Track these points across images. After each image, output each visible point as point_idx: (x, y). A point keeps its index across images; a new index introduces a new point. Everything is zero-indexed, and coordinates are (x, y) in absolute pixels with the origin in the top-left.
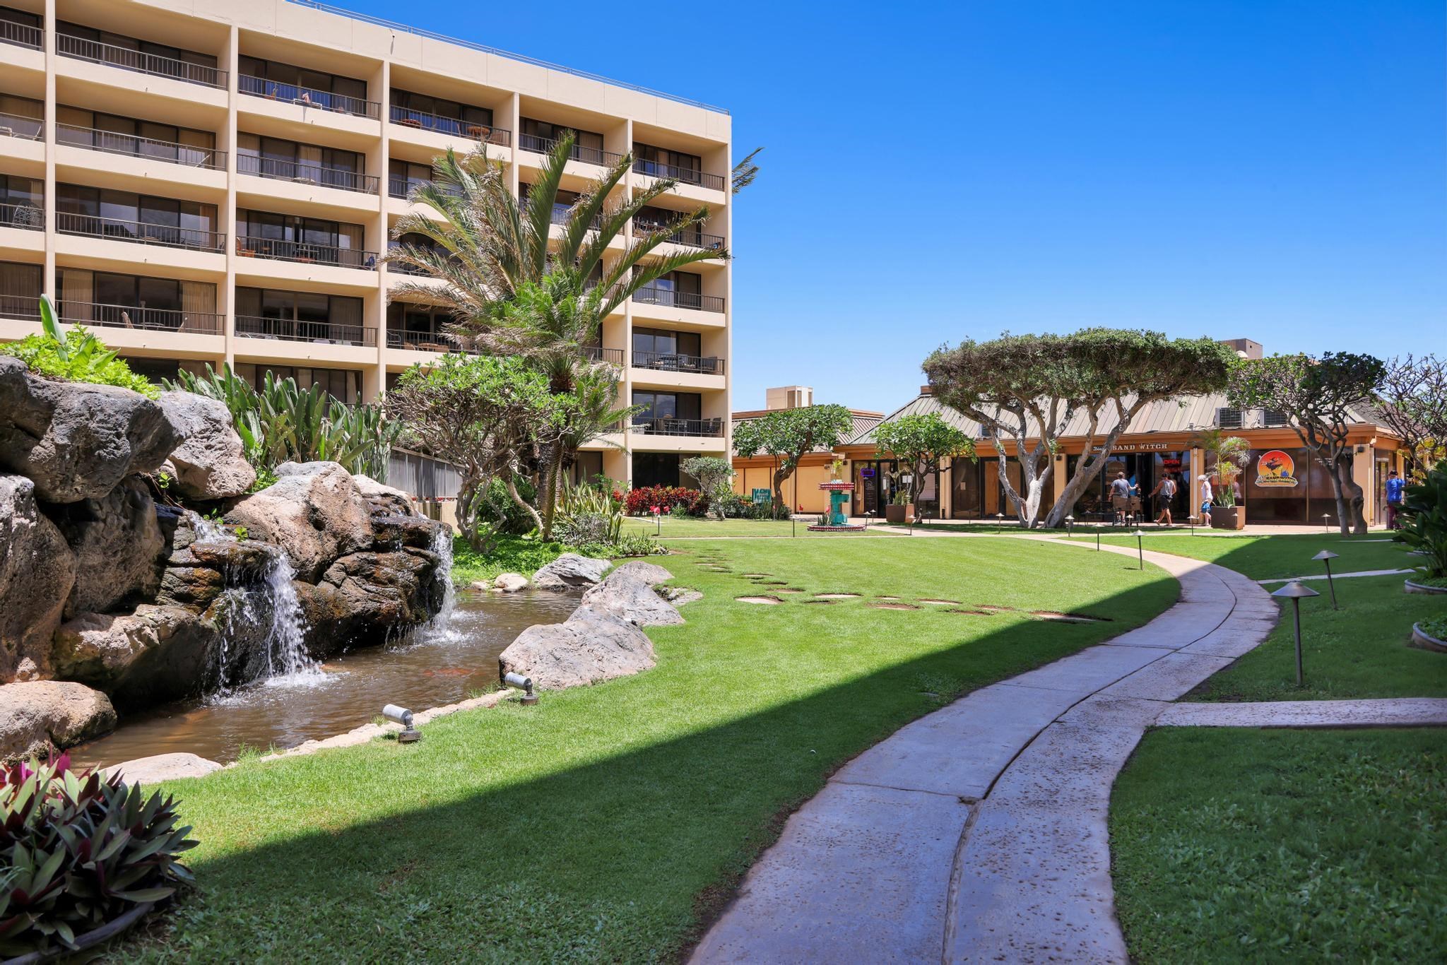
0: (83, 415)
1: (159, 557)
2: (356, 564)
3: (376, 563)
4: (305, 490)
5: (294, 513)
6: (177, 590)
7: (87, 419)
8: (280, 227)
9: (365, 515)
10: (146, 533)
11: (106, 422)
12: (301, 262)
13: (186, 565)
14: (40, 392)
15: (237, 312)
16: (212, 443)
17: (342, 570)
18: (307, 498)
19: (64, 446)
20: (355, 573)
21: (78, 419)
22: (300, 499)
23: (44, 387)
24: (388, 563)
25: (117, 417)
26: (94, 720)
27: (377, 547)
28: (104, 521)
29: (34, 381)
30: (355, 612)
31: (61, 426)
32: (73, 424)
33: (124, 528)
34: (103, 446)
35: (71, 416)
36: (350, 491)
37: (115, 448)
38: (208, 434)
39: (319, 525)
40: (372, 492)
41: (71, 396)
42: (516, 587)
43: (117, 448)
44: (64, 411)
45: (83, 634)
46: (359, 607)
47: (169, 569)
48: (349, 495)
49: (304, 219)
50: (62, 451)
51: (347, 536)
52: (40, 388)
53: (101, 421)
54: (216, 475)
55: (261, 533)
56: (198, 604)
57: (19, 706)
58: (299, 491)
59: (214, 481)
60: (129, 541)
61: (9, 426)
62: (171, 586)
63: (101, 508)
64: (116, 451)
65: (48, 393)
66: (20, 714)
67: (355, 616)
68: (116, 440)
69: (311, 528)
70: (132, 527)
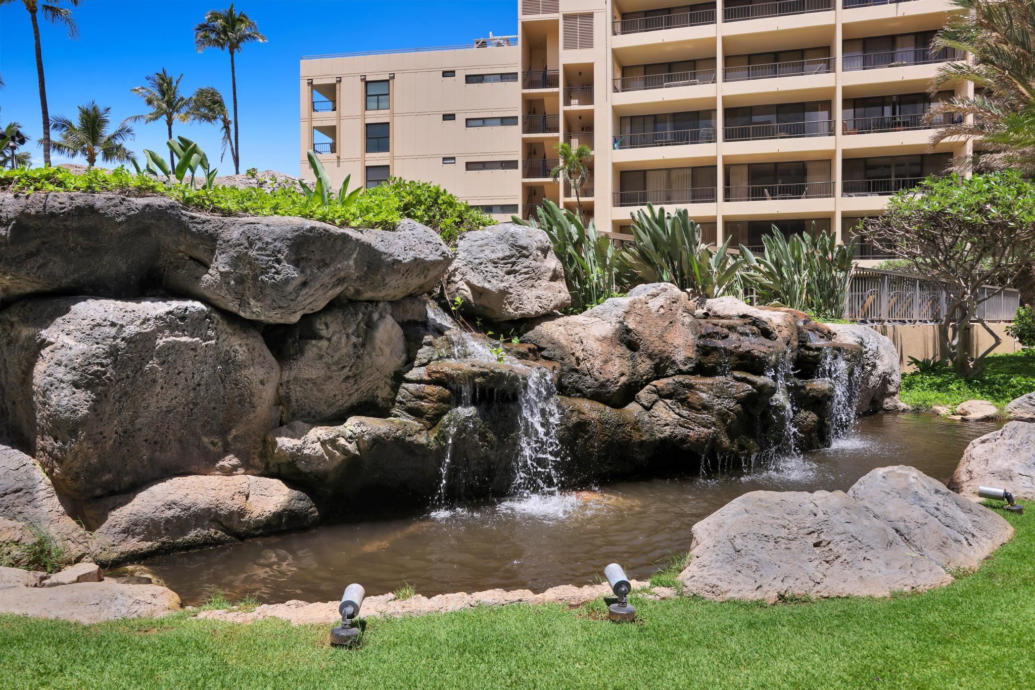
0: (242, 244)
1: (396, 373)
2: (670, 387)
3: (690, 387)
4: (620, 312)
5: (603, 334)
6: (409, 404)
7: (246, 248)
8: (881, 108)
9: (691, 337)
10: (378, 351)
11: (265, 250)
12: (895, 131)
13: (419, 382)
14: (199, 227)
15: (843, 179)
16: (517, 268)
17: (654, 392)
18: (621, 319)
19: (227, 273)
20: (669, 396)
21: (237, 249)
22: (614, 320)
23: (204, 222)
24: (705, 388)
25: (276, 244)
26: (278, 516)
27: (701, 370)
28: (329, 339)
29: (192, 218)
30: (662, 436)
31: (222, 256)
32: (232, 253)
33: (355, 346)
34: (264, 271)
35: (230, 246)
36: (680, 311)
37: (275, 273)
38: (513, 259)
39: (633, 346)
40: (731, 314)
41: (233, 228)
42: (980, 415)
43: (277, 273)
44: (224, 242)
45: (278, 439)
46: (668, 431)
47: (404, 385)
48: (678, 316)
49: (900, 96)
50: (226, 277)
51: (668, 358)
52: (199, 223)
53: (260, 249)
54: (513, 297)
55: (558, 353)
56: (427, 419)
57: (171, 498)
58: (615, 312)
59: (511, 303)
60: (358, 357)
61: (182, 258)
62: (404, 400)
63: (327, 328)
64: (276, 276)
65: (209, 227)
66: (170, 506)
67: (663, 441)
68: (277, 266)
69: (622, 349)
70: (363, 345)
